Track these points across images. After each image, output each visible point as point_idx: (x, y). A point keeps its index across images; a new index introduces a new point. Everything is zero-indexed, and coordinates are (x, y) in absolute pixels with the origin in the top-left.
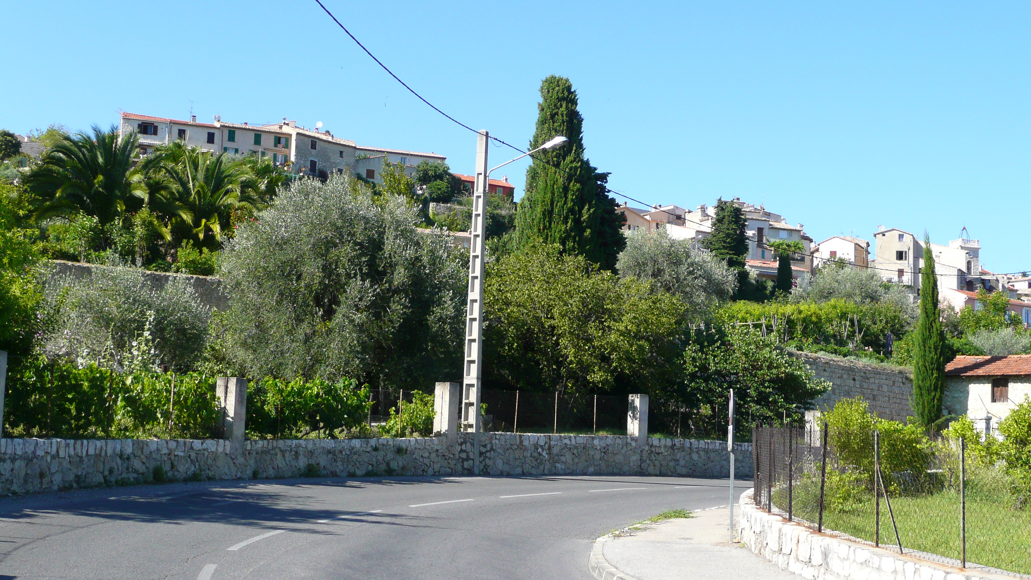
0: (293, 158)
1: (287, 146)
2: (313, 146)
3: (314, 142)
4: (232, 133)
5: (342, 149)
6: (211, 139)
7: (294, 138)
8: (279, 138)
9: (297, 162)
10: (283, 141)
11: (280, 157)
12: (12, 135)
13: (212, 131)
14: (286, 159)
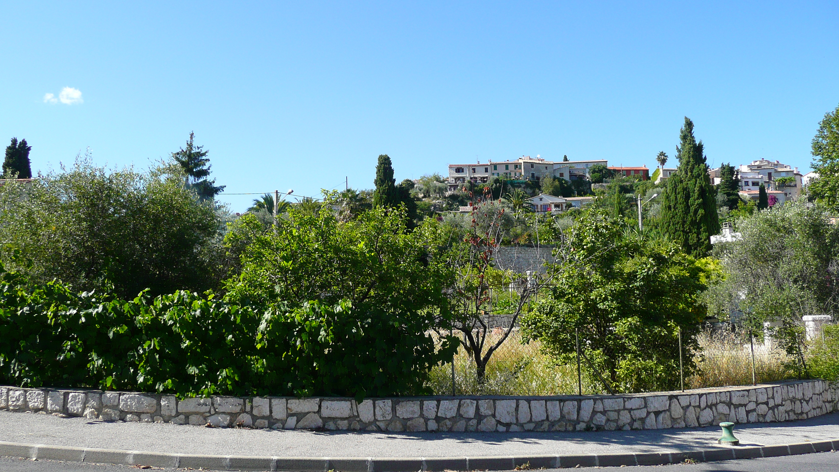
0: (523, 174)
1: (520, 168)
2: (532, 166)
3: (532, 165)
4: (495, 166)
5: (546, 166)
6: (486, 170)
7: (523, 164)
8: (517, 165)
9: (525, 175)
10: (518, 166)
11: (518, 174)
12: (410, 181)
13: (486, 167)
14: (521, 174)
